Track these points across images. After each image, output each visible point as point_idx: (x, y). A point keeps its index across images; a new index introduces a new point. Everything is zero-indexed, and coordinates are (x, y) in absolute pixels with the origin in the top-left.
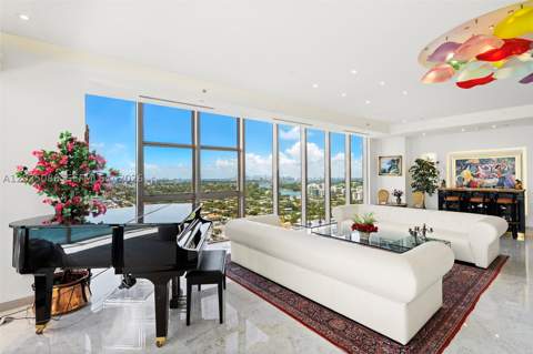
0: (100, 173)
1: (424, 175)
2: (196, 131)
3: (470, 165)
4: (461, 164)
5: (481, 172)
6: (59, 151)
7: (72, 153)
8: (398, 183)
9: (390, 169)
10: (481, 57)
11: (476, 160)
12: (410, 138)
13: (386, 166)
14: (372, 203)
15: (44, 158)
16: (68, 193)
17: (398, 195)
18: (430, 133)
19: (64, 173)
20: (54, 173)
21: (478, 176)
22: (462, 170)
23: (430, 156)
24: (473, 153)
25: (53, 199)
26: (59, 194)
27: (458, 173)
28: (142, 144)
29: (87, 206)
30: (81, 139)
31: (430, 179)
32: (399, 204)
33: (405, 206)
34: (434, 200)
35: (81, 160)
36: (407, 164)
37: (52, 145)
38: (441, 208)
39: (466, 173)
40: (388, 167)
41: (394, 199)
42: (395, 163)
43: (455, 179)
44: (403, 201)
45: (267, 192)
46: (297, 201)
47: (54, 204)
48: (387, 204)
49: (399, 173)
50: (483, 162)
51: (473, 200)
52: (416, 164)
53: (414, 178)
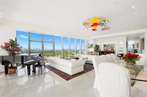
0: (18, 47)
1: (97, 47)
2: (43, 38)
3: (106, 46)
4: (105, 46)
5: (108, 47)
6: (9, 42)
7: (12, 43)
8: (92, 50)
9: (90, 47)
10: (92, 26)
11: (107, 45)
12: (95, 40)
14: (87, 54)
15: (6, 44)
16: (11, 51)
17: (92, 52)
18: (99, 39)
19: (10, 47)
20: (8, 47)
21: (107, 48)
23: (98, 44)
24: (107, 43)
25: (8, 52)
26: (10, 51)
27: (104, 48)
28: (30, 41)
29: (16, 53)
30: (14, 40)
33: (93, 55)
34: (98, 53)
35: (14, 44)
36: (94, 46)
37: (8, 42)
38: (99, 55)
39: (106, 48)
41: (91, 53)
42: (92, 45)
43: (103, 49)
44: (93, 54)
47: (8, 53)
48: (90, 54)
49: (92, 48)
50: (109, 45)
52: (95, 46)
53: (95, 49)
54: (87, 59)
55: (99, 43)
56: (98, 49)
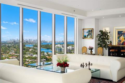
1: (103, 37)
4: (120, 33)
8: (91, 43)
9: (88, 36)
12: (97, 20)
13: (86, 34)
17: (91, 49)
22: (120, 36)
23: (106, 29)
27: (119, 38)
31: (106, 41)
32: (91, 54)
33: (94, 55)
34: (106, 51)
36: (95, 34)
38: (109, 55)
40: (87, 34)
41: (89, 51)
42: (91, 32)
43: (117, 40)
45: (31, 50)
46: (49, 55)
49: (92, 38)
51: (122, 51)
52: (99, 33)
53: (99, 40)
54: (91, 67)
55: (108, 27)
56: (104, 42)
